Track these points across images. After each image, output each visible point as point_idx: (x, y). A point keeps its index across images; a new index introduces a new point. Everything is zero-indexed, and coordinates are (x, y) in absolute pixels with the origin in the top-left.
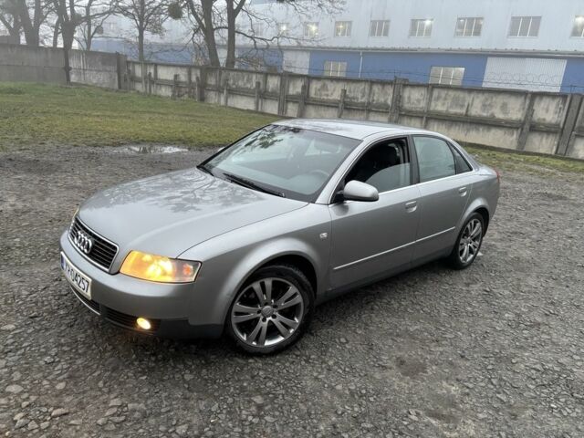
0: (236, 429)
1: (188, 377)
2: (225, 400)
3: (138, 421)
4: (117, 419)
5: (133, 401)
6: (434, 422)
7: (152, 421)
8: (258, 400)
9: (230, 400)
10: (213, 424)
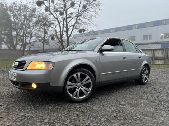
1: (50, 108)
4: (21, 118)
7: (35, 119)
8: (77, 113)
9: (66, 113)
10: (59, 119)
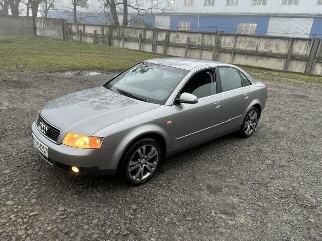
0: (122, 221)
1: (98, 196)
2: (117, 207)
3: (73, 218)
4: (62, 217)
5: (70, 208)
6: (223, 216)
7: (80, 218)
8: (134, 207)
9: (120, 207)
